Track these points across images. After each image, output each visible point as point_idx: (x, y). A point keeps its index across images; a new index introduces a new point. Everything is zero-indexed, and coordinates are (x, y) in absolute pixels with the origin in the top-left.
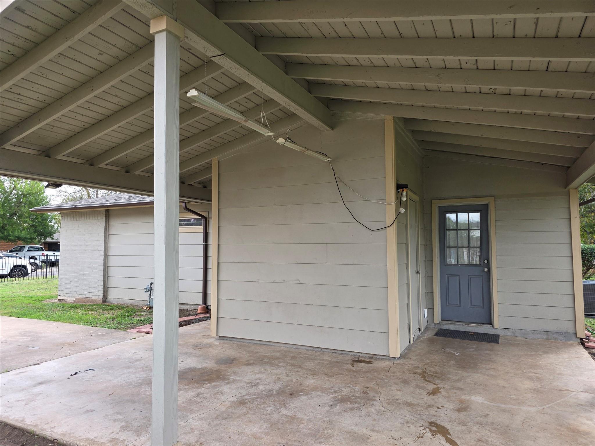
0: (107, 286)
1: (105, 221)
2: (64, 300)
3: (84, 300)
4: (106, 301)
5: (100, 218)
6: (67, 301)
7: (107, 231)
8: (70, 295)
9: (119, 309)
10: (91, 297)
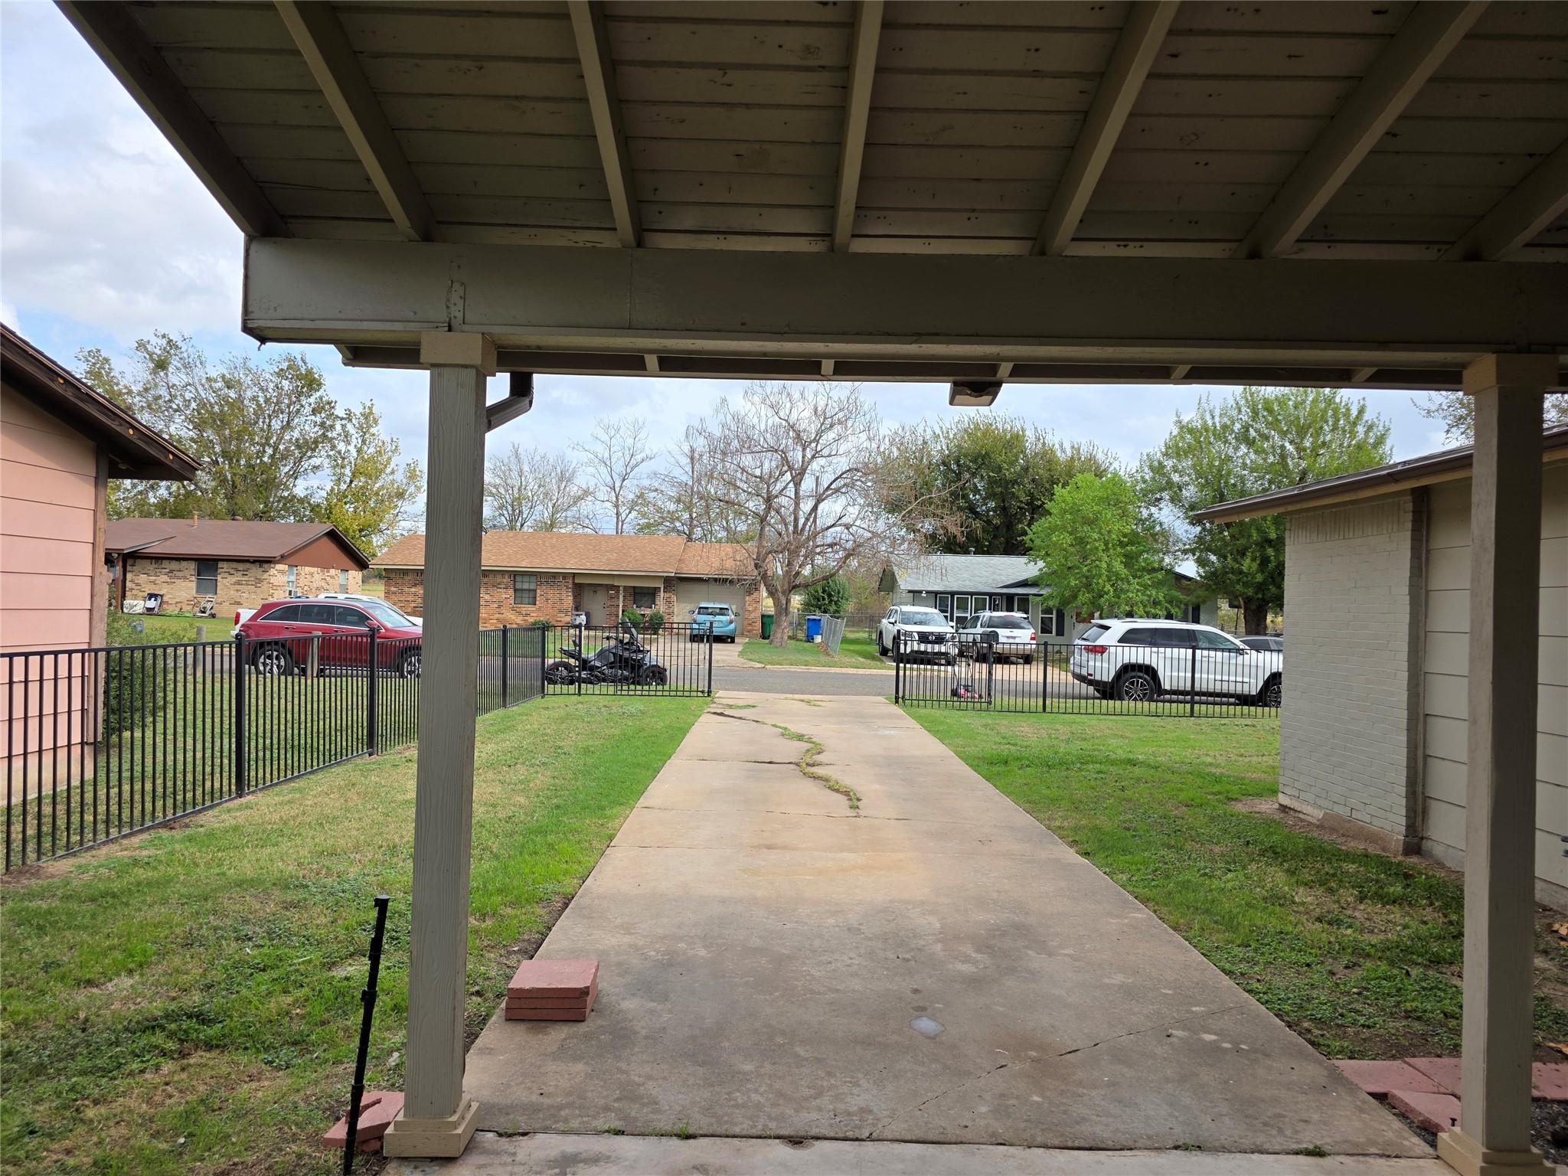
0: (1423, 793)
1: (1413, 539)
2: (1293, 809)
3: (1347, 825)
4: (1420, 848)
5: (1395, 526)
6: (1301, 816)
7: (1421, 576)
8: (1310, 797)
9: (1431, 904)
10: (1367, 819)
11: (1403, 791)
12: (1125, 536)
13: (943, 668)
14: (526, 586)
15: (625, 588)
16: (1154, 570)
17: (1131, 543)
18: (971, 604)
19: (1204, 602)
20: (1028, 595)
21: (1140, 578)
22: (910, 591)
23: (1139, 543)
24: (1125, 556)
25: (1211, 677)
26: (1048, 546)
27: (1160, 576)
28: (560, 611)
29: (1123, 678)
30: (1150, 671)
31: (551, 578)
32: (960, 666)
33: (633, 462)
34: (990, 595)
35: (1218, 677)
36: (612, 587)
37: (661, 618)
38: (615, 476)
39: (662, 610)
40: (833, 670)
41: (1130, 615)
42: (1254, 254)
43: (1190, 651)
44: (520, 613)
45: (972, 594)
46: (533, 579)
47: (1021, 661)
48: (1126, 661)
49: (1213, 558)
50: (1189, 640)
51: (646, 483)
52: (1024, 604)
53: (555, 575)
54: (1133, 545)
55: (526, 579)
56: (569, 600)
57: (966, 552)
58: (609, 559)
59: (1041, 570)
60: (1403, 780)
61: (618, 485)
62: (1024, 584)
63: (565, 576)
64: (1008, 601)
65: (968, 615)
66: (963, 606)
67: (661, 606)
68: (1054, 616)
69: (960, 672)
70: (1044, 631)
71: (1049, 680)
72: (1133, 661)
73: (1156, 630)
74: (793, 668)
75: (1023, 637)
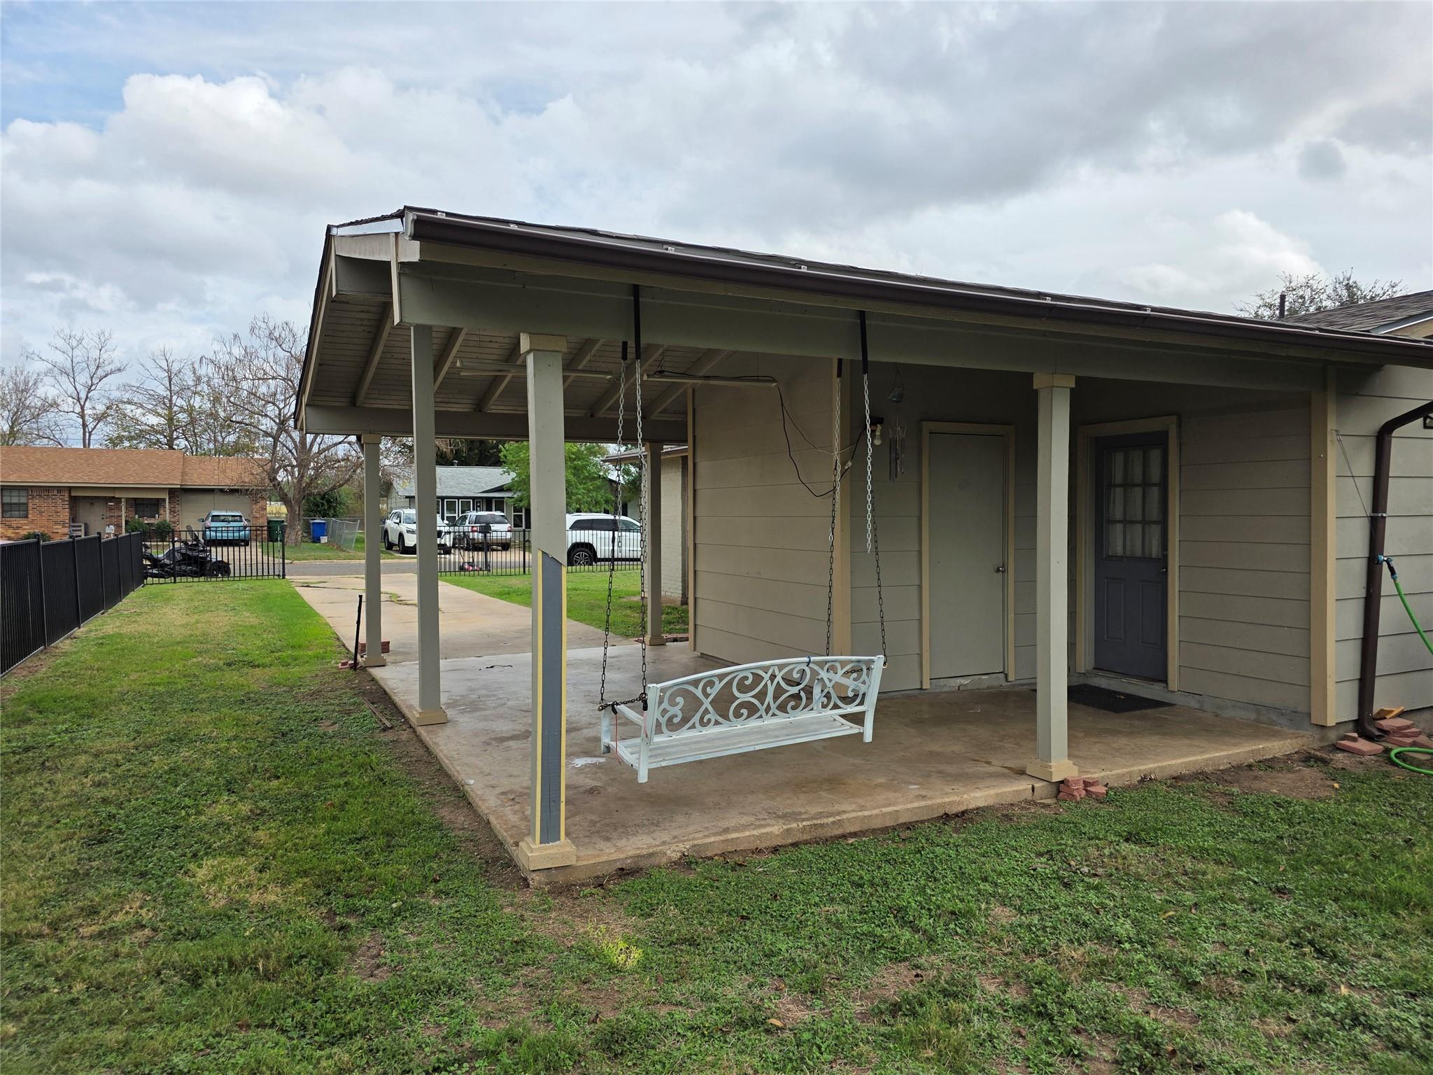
1: (682, 476)
5: (677, 470)
11: (680, 580)
12: (573, 454)
13: (443, 556)
14: (15, 500)
15: (127, 500)
16: (594, 479)
17: (578, 458)
18: (458, 506)
19: (630, 501)
20: (503, 498)
21: (585, 484)
22: (407, 497)
23: (583, 459)
24: (575, 468)
25: (628, 549)
26: (518, 461)
27: (598, 482)
28: (56, 523)
29: (572, 554)
30: (589, 547)
31: (44, 491)
32: (454, 554)
33: (100, 373)
34: (473, 498)
35: (631, 549)
36: (112, 499)
37: (169, 526)
38: (79, 387)
39: (168, 519)
40: (353, 562)
41: (579, 511)
42: (592, 416)
43: (611, 532)
44: (10, 526)
45: (458, 498)
46: (23, 493)
47: (500, 548)
48: (574, 541)
49: (633, 469)
50: (613, 526)
51: (115, 394)
52: (500, 505)
53: (48, 489)
54: (579, 460)
55: (15, 493)
56: (65, 514)
57: (452, 464)
58: (107, 473)
59: (513, 479)
60: (680, 576)
61: (83, 395)
62: (500, 489)
63: (60, 489)
64: (488, 503)
65: (456, 515)
66: (451, 508)
67: (166, 515)
68: (523, 514)
69: (455, 558)
70: (515, 526)
71: (527, 560)
72: (578, 541)
73: (593, 520)
74: (318, 562)
75: (501, 530)
